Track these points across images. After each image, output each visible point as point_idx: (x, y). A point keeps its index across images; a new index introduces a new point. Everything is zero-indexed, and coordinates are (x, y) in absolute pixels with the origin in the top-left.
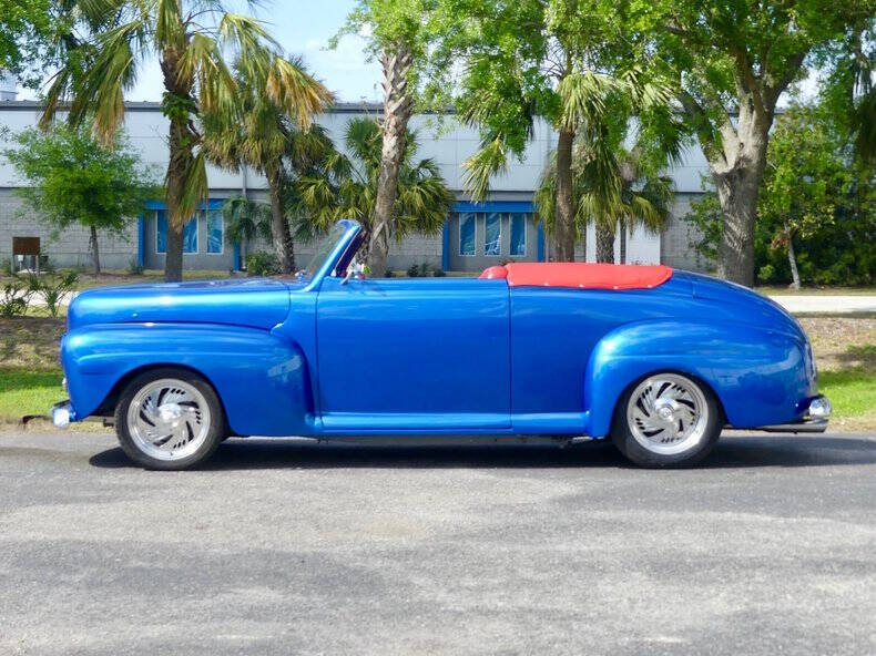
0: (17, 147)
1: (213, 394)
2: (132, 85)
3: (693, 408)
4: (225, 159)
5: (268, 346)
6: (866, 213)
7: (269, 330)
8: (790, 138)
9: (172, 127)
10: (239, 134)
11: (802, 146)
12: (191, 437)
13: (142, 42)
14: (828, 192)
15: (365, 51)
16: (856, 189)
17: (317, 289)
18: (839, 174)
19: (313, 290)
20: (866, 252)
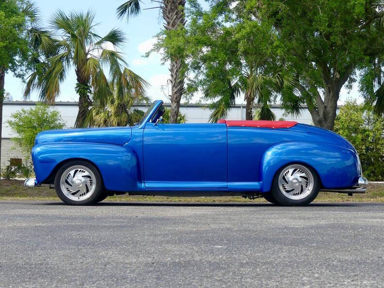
0: (13, 120)
1: (98, 172)
2: (63, 80)
3: (307, 180)
4: (102, 125)
5: (121, 152)
6: (379, 149)
7: (122, 145)
8: (346, 117)
9: (80, 98)
10: (108, 114)
11: (351, 120)
12: (88, 191)
13: (68, 62)
14: (362, 140)
15: (161, 60)
16: (374, 139)
17: (144, 128)
18: (367, 133)
19: (141, 128)
20: (379, 166)
